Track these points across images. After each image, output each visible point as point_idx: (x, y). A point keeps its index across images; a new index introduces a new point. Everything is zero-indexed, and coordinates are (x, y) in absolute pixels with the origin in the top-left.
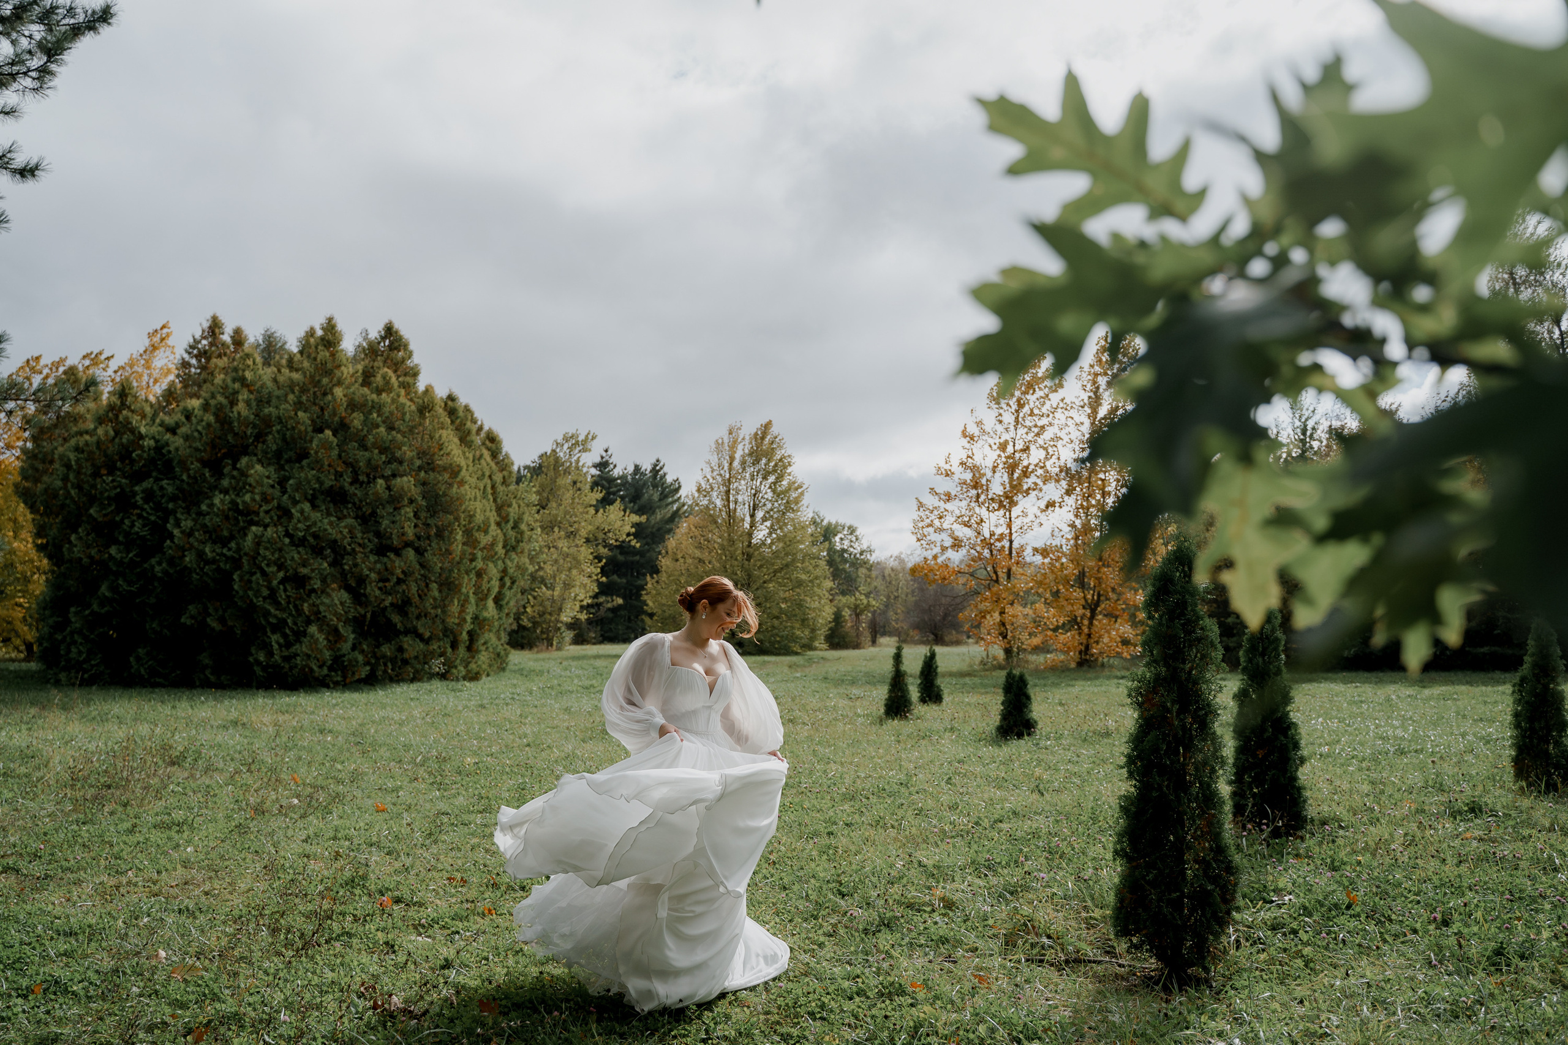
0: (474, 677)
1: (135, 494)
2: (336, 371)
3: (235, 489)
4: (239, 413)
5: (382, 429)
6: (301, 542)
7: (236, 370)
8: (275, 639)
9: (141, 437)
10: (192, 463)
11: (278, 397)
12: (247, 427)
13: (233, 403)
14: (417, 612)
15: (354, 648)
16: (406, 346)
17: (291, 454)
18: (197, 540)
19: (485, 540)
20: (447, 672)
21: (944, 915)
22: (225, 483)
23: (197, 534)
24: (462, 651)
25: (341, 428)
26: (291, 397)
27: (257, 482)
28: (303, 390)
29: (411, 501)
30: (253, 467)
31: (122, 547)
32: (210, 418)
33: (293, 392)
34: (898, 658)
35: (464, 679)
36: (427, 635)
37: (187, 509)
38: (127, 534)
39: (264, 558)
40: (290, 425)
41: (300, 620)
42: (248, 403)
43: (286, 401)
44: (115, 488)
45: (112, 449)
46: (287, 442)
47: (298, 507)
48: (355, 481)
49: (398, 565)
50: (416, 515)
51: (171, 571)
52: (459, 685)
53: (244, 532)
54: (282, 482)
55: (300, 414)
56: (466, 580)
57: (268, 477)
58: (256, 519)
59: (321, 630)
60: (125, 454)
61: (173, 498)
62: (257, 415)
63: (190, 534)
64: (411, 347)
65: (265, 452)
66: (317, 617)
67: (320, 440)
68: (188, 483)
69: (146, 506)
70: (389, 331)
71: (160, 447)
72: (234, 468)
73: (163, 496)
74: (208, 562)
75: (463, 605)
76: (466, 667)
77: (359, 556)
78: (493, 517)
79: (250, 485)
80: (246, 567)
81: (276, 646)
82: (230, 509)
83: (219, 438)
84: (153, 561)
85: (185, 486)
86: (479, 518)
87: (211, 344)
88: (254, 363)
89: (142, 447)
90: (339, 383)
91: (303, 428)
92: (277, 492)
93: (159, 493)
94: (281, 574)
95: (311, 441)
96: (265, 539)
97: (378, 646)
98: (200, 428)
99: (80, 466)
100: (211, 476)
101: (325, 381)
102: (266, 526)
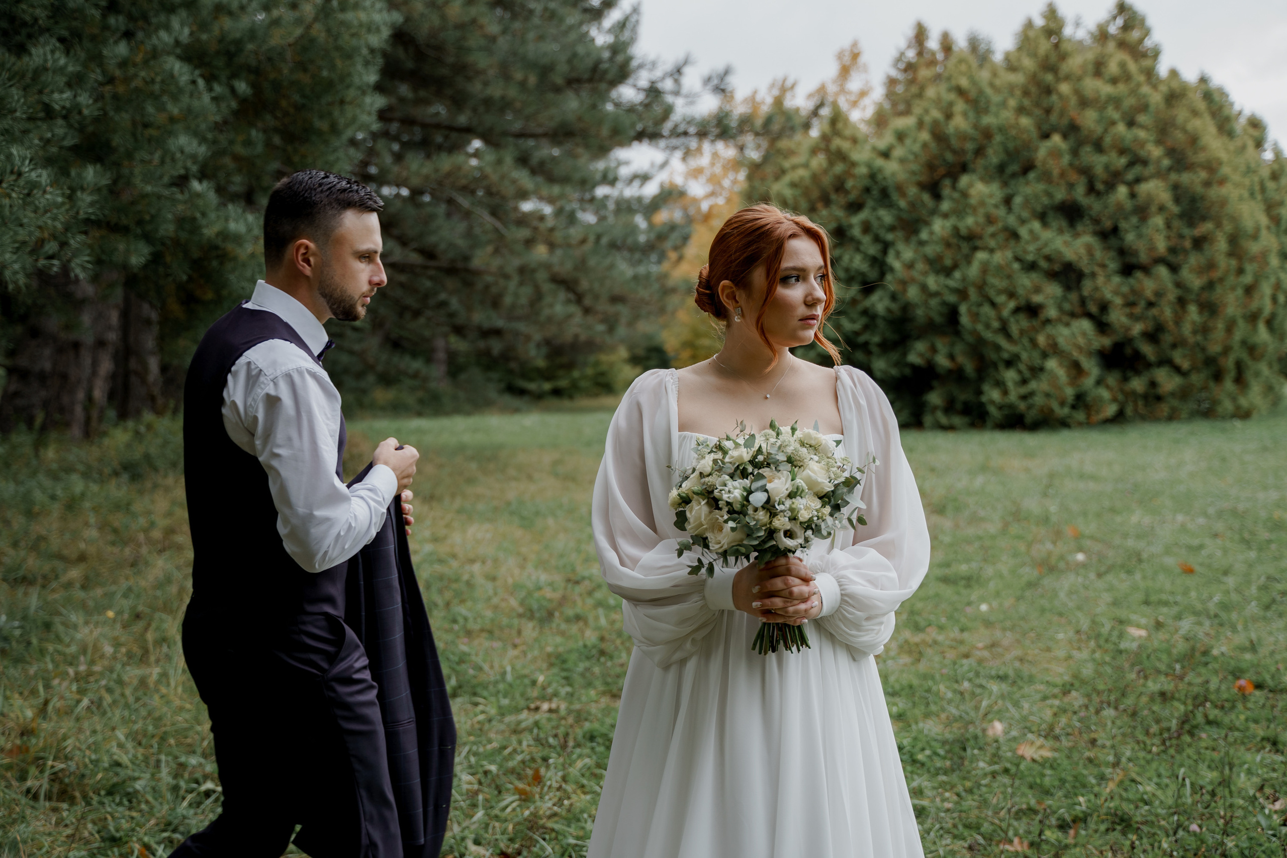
0: (1244, 415)
1: (852, 226)
2: (1061, 64)
3: (956, 212)
4: (956, 127)
5: (1121, 128)
6: (1032, 267)
7: (949, 78)
8: (1010, 376)
9: (854, 164)
10: (909, 188)
11: (997, 105)
12: (966, 142)
13: (949, 116)
14: (1172, 340)
15: (1099, 382)
16: (1142, 21)
17: (1016, 166)
18: (919, 272)
19: (1254, 248)
20: (1210, 409)
22: (945, 206)
23: (918, 265)
24: (1229, 384)
25: (1071, 130)
26: (1012, 102)
27: (980, 203)
28: (1026, 93)
29: (1162, 209)
30: (974, 186)
32: (925, 136)
33: (1013, 95)
35: (1233, 417)
36: (1185, 366)
37: (907, 240)
39: (993, 286)
40: (1014, 132)
41: (1036, 355)
42: (965, 114)
43: (1007, 108)
45: (827, 181)
46: (1011, 155)
47: (1026, 226)
48: (1091, 189)
49: (1148, 286)
50: (1168, 226)
51: (894, 307)
52: (1227, 425)
53: (968, 259)
54: (1008, 201)
55: (1023, 121)
56: (1231, 300)
57: (992, 196)
58: (979, 244)
59: (1061, 365)
60: (839, 186)
61: (892, 229)
62: (976, 127)
63: (910, 266)
65: (986, 168)
66: (1054, 349)
67: (1048, 146)
68: (906, 211)
69: (864, 239)
71: (874, 174)
72: (954, 187)
73: (880, 227)
74: (931, 295)
75: (1230, 327)
76: (1234, 399)
77: (1100, 280)
78: (1264, 220)
79: (973, 207)
80: (973, 298)
81: (1010, 385)
82: (951, 236)
83: (937, 157)
84: (874, 298)
85: (904, 215)
86: (1247, 223)
87: (918, 54)
88: (970, 67)
89: (854, 176)
90: (1067, 78)
91: (1027, 137)
92: (1001, 212)
93: (876, 224)
94: (1012, 305)
95: (1037, 150)
96: (991, 265)
97: (1126, 379)
98: (915, 149)
100: (930, 200)
101: (1049, 77)
102: (992, 251)
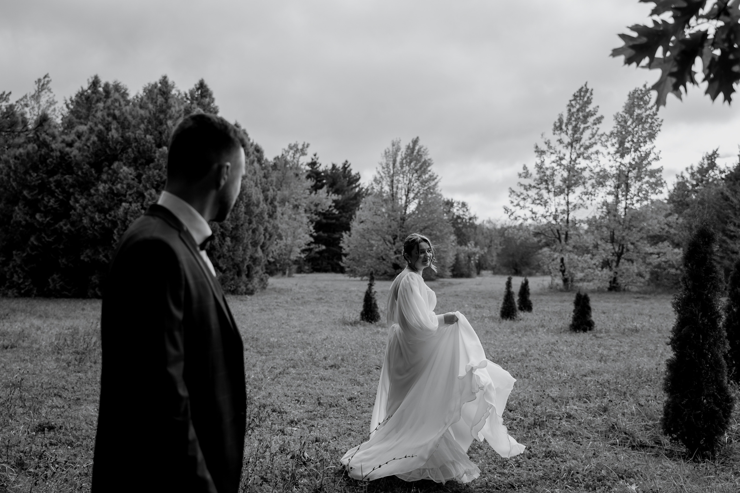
0: (251, 293)
1: (50, 182)
2: (168, 110)
3: (111, 181)
4: (112, 136)
7: (109, 108)
9: (52, 150)
10: (84, 165)
11: (134, 126)
12: (117, 145)
13: (108, 129)
14: (218, 254)
16: (211, 94)
17: (143, 161)
18: (90, 211)
19: (257, 211)
20: (235, 290)
21: (567, 421)
22: (104, 177)
23: (90, 207)
24: (244, 278)
26: (142, 126)
27: (125, 177)
28: (149, 122)
30: (121, 168)
31: (42, 215)
32: (94, 138)
33: (143, 122)
34: (509, 284)
35: (246, 294)
36: (224, 268)
37: (82, 192)
38: (46, 206)
40: (142, 142)
42: (117, 129)
43: (140, 129)
44: (38, 180)
46: (140, 153)
47: (148, 192)
51: (73, 229)
52: (243, 297)
53: (118, 206)
54: (139, 177)
55: (148, 137)
56: (246, 235)
57: (131, 174)
58: (124, 199)
60: (43, 159)
61: (72, 186)
62: (122, 137)
63: (85, 207)
64: (214, 96)
65: (127, 158)
67: (160, 152)
68: (81, 177)
69: (57, 190)
70: (202, 86)
71: (63, 155)
72: (110, 168)
73: (66, 185)
74: (96, 223)
75: (245, 250)
76: (246, 285)
78: (261, 197)
79: (120, 179)
80: (120, 226)
82: (108, 193)
83: (100, 150)
84: (61, 223)
85: (80, 179)
86: (254, 198)
87: (93, 92)
88: (120, 105)
89: (52, 156)
90: (171, 118)
91: (150, 145)
92: (135, 183)
93: (64, 183)
95: (155, 153)
96: (130, 210)
98: (89, 144)
99: (16, 168)
100: (96, 173)
101: (162, 116)
102: (130, 203)
